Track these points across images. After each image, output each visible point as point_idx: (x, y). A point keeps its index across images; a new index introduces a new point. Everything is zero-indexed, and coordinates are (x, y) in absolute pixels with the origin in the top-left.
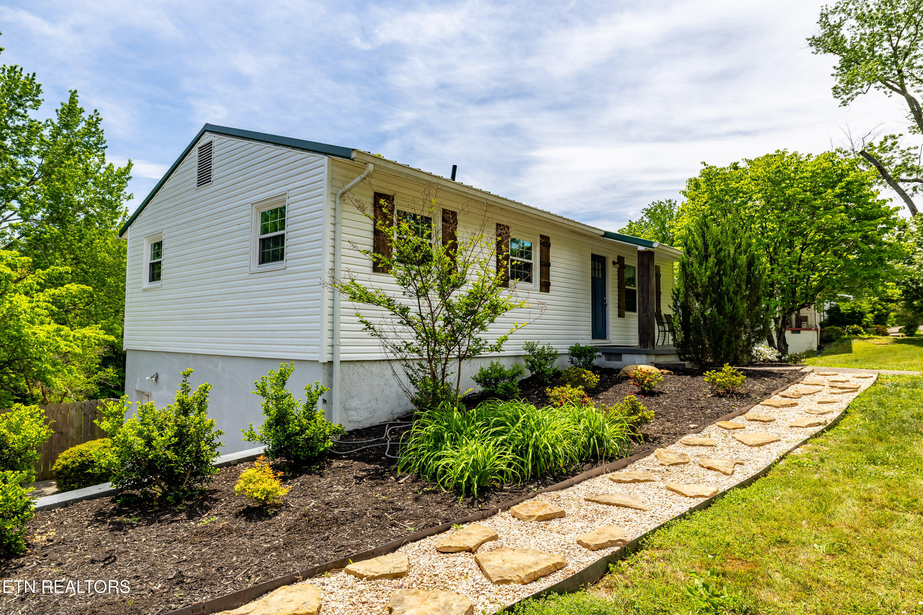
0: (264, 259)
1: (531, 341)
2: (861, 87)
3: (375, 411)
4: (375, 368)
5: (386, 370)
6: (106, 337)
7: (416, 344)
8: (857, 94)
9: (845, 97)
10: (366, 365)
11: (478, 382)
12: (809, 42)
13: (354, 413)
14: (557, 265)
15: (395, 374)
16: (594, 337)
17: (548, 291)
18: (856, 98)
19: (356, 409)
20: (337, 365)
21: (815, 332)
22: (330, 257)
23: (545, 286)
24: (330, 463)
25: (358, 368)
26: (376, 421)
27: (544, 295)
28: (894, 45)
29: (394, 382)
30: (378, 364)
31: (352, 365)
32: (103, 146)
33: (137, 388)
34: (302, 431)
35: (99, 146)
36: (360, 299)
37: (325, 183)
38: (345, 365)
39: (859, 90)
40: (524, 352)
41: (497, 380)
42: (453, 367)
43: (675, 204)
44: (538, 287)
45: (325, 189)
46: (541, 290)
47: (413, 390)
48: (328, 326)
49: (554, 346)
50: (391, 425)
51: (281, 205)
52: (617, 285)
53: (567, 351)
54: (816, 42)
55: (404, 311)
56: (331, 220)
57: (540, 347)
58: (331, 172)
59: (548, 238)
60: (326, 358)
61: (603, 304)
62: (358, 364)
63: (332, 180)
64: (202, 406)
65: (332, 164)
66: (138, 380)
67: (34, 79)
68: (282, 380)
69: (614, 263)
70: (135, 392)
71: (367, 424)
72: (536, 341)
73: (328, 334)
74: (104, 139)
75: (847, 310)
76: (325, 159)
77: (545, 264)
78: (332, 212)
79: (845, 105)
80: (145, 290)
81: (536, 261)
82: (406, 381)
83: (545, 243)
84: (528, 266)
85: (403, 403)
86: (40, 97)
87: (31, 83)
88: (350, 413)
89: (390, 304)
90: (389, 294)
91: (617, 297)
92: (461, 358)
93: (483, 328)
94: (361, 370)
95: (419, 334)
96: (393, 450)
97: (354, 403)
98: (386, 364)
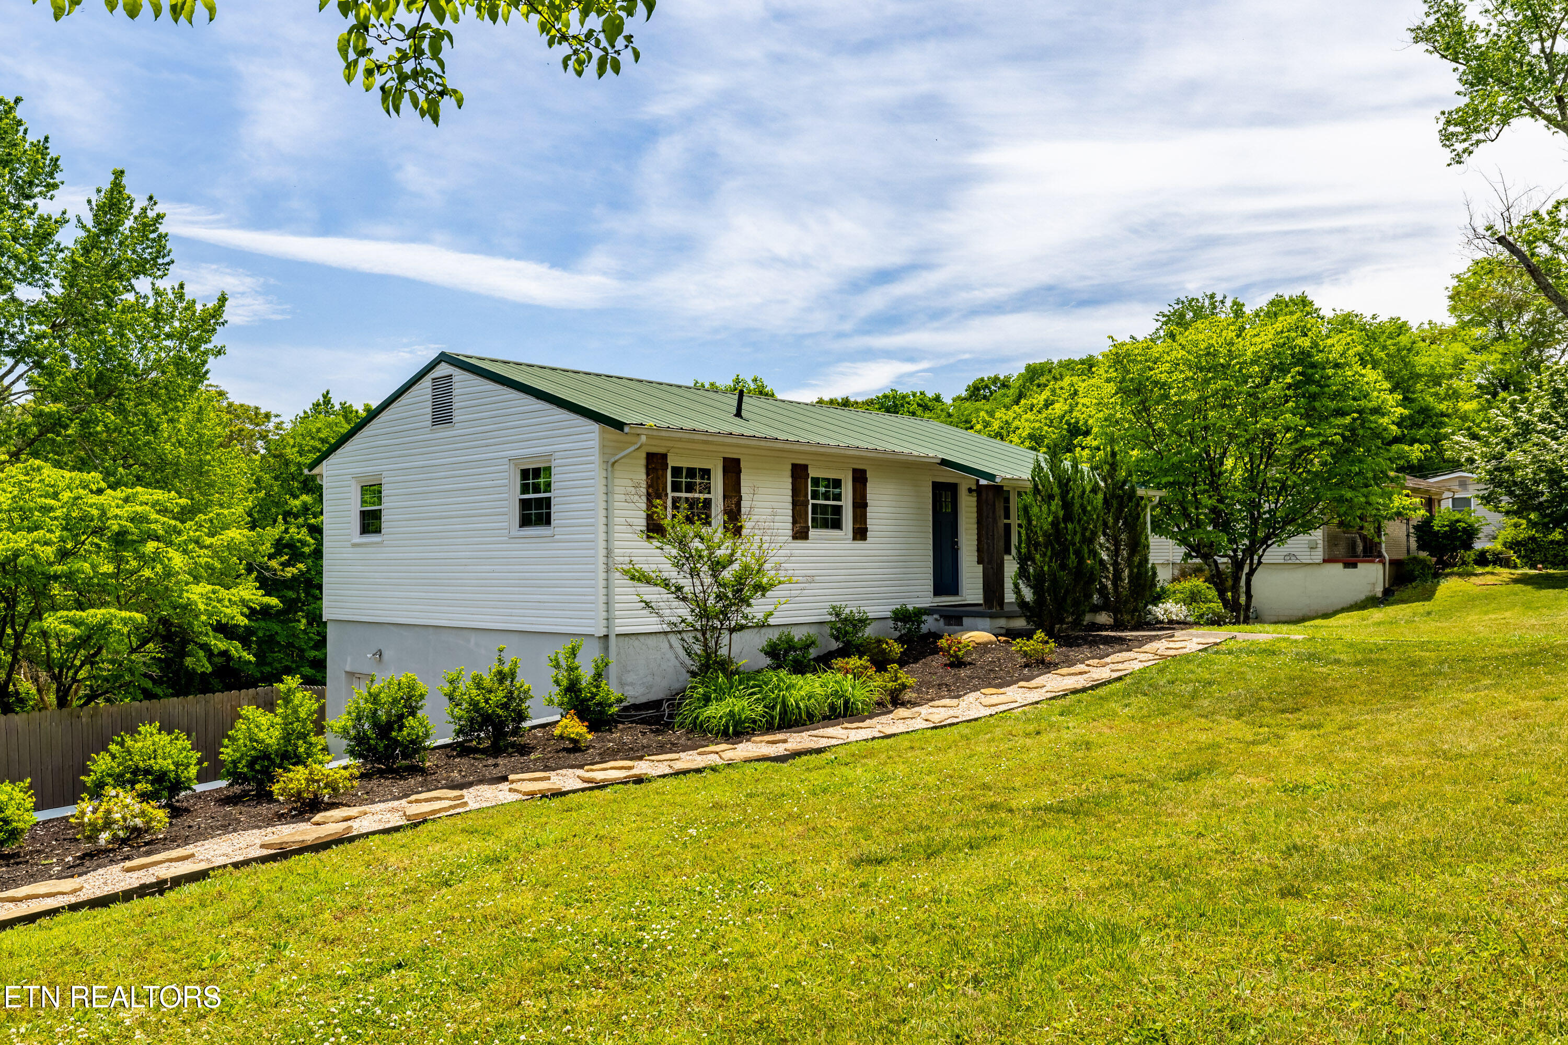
0: (525, 522)
1: (838, 604)
2: (1487, 130)
3: (651, 687)
4: (651, 641)
5: (663, 642)
6: (267, 600)
7: (690, 619)
8: (1478, 142)
9: (1459, 147)
10: (642, 638)
11: (767, 653)
12: (1413, 35)
13: (630, 688)
14: (877, 503)
15: (671, 646)
16: (937, 592)
17: (865, 539)
18: (1476, 151)
19: (632, 684)
20: (612, 639)
21: (1380, 566)
22: (602, 528)
23: (860, 533)
24: (616, 727)
25: (635, 642)
26: (653, 697)
27: (860, 544)
28: (1548, 51)
29: (670, 655)
30: (654, 637)
31: (627, 639)
32: (167, 260)
33: (348, 669)
34: (593, 698)
35: (160, 261)
36: (639, 580)
37: (596, 451)
38: (622, 638)
39: (1481, 136)
40: (829, 618)
41: (786, 652)
42: (725, 638)
43: (1222, 302)
44: (850, 535)
45: (596, 457)
46: (854, 539)
47: (689, 662)
48: (603, 599)
49: (866, 609)
50: (668, 700)
51: (546, 465)
52: (975, 520)
53: (889, 614)
54: (1422, 35)
55: (679, 589)
56: (603, 489)
57: (847, 611)
58: (603, 439)
59: (864, 472)
60: (602, 633)
61: (953, 548)
62: (634, 638)
63: (603, 447)
64: (513, 675)
65: (602, 432)
66: (349, 659)
67: (47, 148)
68: (573, 653)
69: (970, 490)
70: (344, 675)
71: (644, 700)
72: (844, 603)
73: (602, 607)
74: (168, 248)
75: (1444, 526)
76: (595, 427)
77: (860, 506)
78: (604, 482)
79: (1459, 162)
80: (355, 545)
81: (847, 503)
82: (682, 654)
83: (860, 478)
84: (838, 510)
85: (681, 679)
86: (58, 177)
87: (44, 155)
88: (627, 688)
89: (666, 584)
90: (665, 575)
91: (976, 537)
92: (732, 630)
93: (749, 605)
94: (636, 643)
95: (693, 611)
96: (671, 716)
97: (630, 678)
98: (662, 637)
